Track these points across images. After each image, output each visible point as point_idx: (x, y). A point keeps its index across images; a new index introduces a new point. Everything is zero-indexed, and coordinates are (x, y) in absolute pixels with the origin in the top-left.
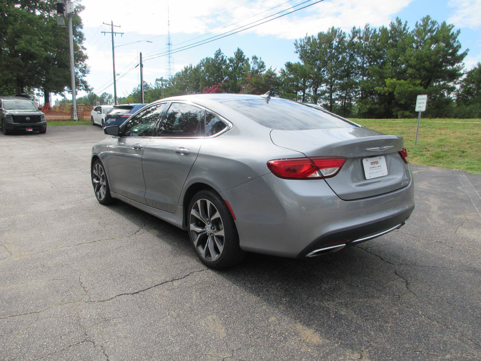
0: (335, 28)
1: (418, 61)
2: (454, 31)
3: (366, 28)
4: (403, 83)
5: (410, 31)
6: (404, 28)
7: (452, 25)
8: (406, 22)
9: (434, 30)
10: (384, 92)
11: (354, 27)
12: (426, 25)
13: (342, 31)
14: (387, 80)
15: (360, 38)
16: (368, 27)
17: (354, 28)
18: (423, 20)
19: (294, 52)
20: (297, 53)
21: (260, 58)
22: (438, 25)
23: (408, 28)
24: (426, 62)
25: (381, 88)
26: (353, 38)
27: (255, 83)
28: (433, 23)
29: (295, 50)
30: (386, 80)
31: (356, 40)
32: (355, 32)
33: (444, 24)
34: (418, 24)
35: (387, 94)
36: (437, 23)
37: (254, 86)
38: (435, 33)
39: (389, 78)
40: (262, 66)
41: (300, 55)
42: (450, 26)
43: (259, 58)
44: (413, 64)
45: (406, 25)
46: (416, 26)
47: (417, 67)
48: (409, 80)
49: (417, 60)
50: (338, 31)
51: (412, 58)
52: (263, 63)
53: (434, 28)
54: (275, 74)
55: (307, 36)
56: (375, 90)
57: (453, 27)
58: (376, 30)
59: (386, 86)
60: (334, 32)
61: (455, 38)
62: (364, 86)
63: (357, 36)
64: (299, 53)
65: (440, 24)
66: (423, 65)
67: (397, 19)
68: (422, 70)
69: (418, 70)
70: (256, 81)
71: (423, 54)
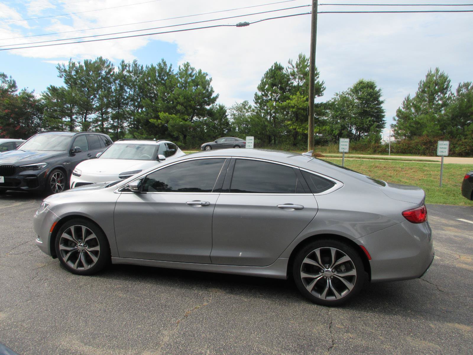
0: (104, 58)
1: (186, 100)
2: (208, 78)
3: (135, 64)
4: (174, 117)
5: (175, 73)
6: (170, 70)
7: (206, 73)
8: (171, 65)
9: (194, 76)
10: (158, 124)
11: (123, 60)
12: (187, 70)
13: (110, 62)
14: (161, 114)
15: (129, 72)
16: (136, 63)
17: (123, 62)
18: (185, 66)
19: (58, 76)
20: (61, 77)
21: (11, 77)
22: (196, 71)
23: (173, 71)
24: (192, 102)
25: (155, 120)
26: (123, 70)
27: (9, 105)
28: (193, 69)
29: (58, 74)
30: (159, 113)
31: (125, 73)
32: (124, 66)
33: (200, 72)
34: (181, 68)
35: (160, 126)
36: (195, 70)
37: (7, 108)
38: (194, 77)
39: (162, 112)
40: (13, 86)
41: (65, 79)
42: (204, 74)
43: (8, 76)
44: (181, 102)
45: (171, 68)
46: (180, 70)
47: (185, 104)
48: (179, 115)
49: (184, 99)
50: (107, 62)
51: (180, 97)
52: (14, 82)
53: (193, 74)
54: (33, 97)
55: (72, 61)
56: (150, 121)
57: (207, 75)
58: (143, 67)
59: (160, 119)
60: (102, 62)
61: (209, 84)
62: (138, 117)
63: (126, 69)
64: (63, 78)
65: (198, 71)
66: (190, 103)
67: (163, 60)
68: (188, 108)
69: (185, 107)
70: (10, 102)
71: (189, 94)
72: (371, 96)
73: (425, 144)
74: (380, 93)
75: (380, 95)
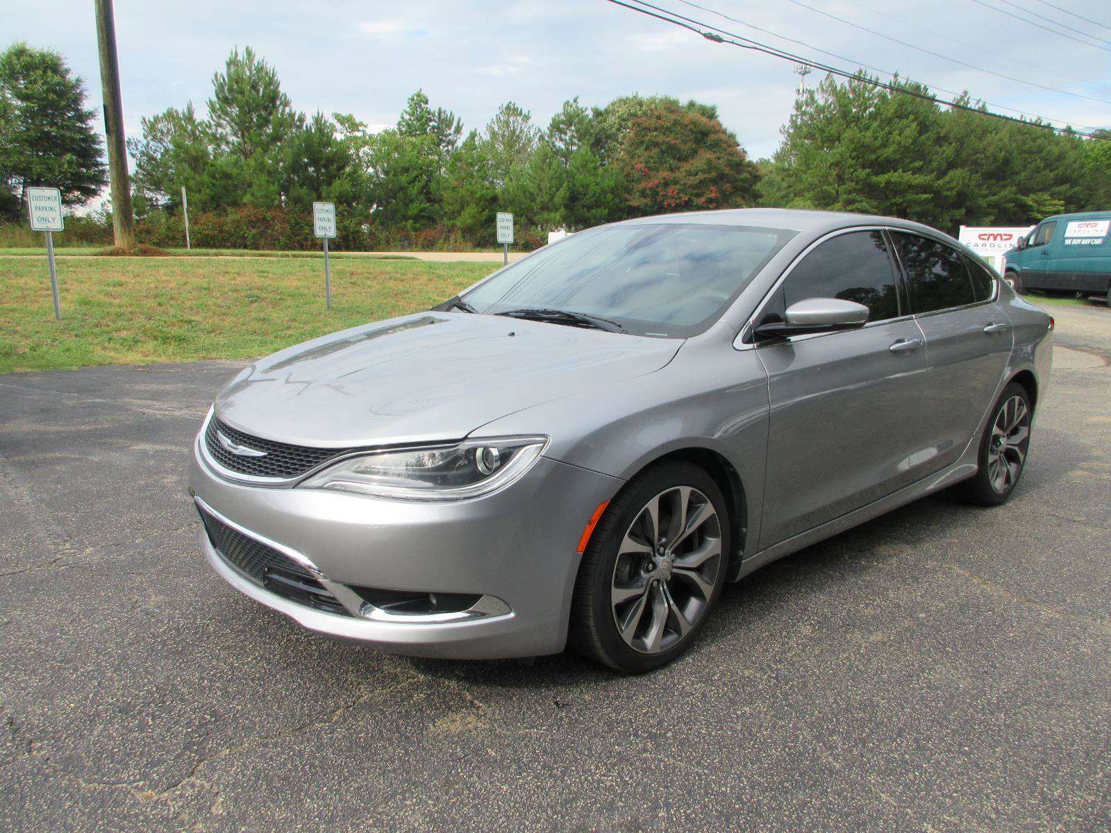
72: (61, 94)
73: (252, 224)
74: (81, 88)
75: (81, 94)
